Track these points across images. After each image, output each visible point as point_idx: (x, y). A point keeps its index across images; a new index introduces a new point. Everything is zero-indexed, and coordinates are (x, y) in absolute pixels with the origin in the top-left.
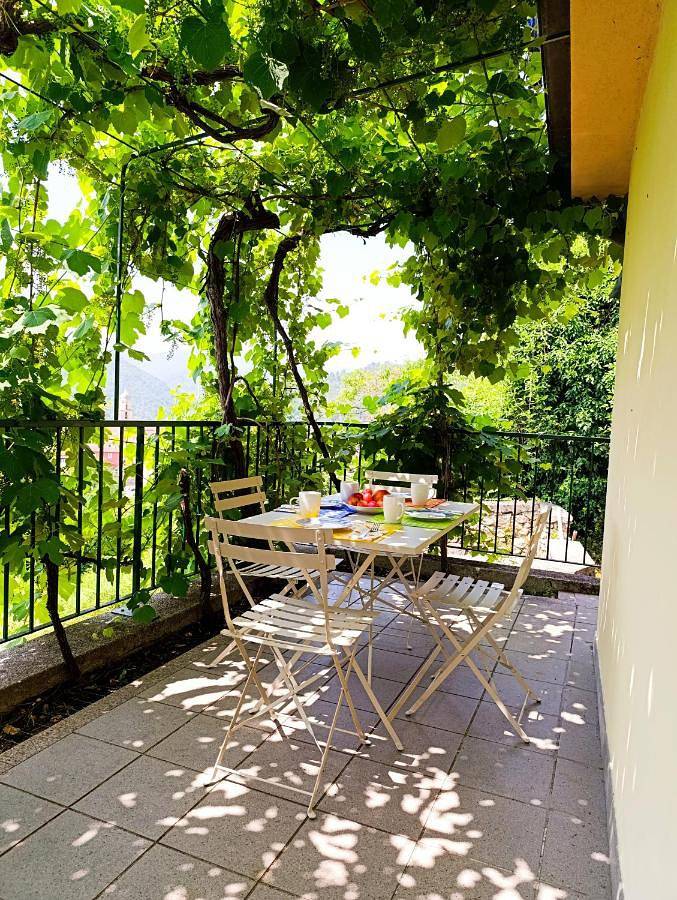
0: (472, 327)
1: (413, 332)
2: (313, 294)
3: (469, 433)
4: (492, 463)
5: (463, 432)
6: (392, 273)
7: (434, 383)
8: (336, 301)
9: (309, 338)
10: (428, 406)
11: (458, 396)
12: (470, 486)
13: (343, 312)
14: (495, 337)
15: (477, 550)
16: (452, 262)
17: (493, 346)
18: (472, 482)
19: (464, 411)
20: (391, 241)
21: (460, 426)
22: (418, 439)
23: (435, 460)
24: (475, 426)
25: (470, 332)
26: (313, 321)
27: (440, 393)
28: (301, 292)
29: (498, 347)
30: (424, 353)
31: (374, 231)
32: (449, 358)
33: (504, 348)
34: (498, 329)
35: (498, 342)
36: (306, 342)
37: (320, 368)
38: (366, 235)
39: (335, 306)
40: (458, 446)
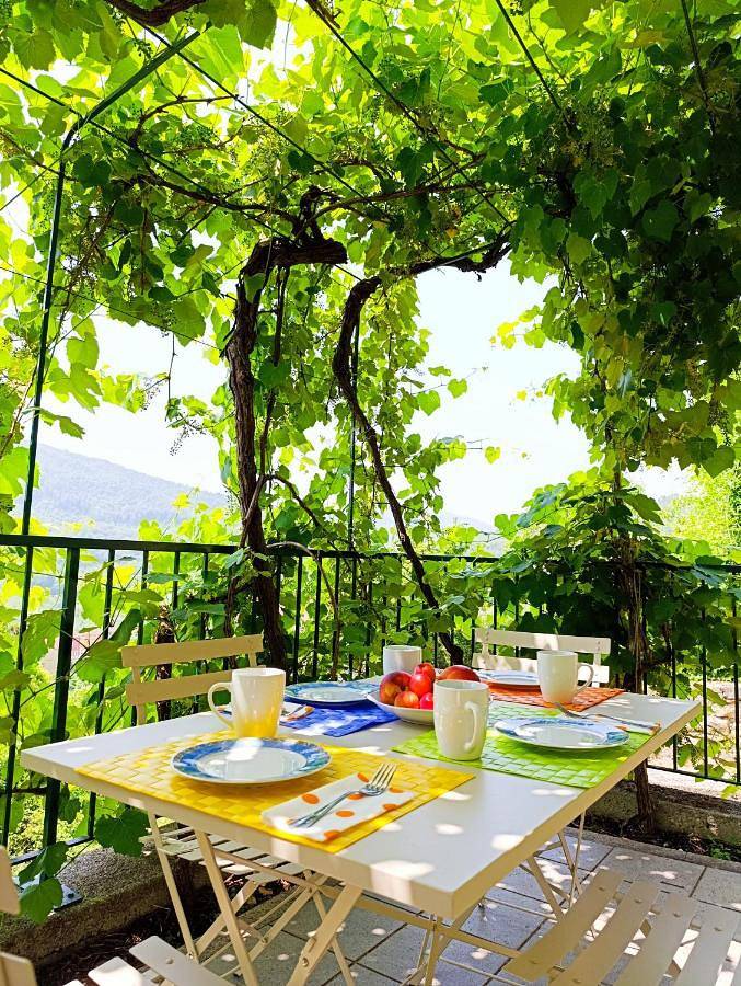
0: (665, 382)
1: (567, 415)
2: (411, 366)
3: (673, 568)
4: (719, 620)
5: (661, 567)
6: (529, 325)
7: (606, 488)
8: (445, 372)
9: (409, 430)
10: (595, 523)
11: (648, 506)
12: (681, 659)
13: (458, 388)
14: (707, 398)
15: (704, 774)
16: (621, 290)
17: (705, 412)
18: (685, 652)
19: (662, 531)
20: (520, 272)
21: (656, 556)
22: (583, 579)
23: (615, 614)
24: (682, 557)
25: (662, 392)
26: (411, 402)
27: (618, 502)
28: (395, 363)
29: (715, 414)
30: (587, 444)
31: (491, 260)
32: (630, 441)
33: (724, 414)
34: (711, 384)
35: (714, 404)
36: (406, 435)
37: (430, 473)
38: (481, 268)
39: (446, 380)
40: (653, 589)
